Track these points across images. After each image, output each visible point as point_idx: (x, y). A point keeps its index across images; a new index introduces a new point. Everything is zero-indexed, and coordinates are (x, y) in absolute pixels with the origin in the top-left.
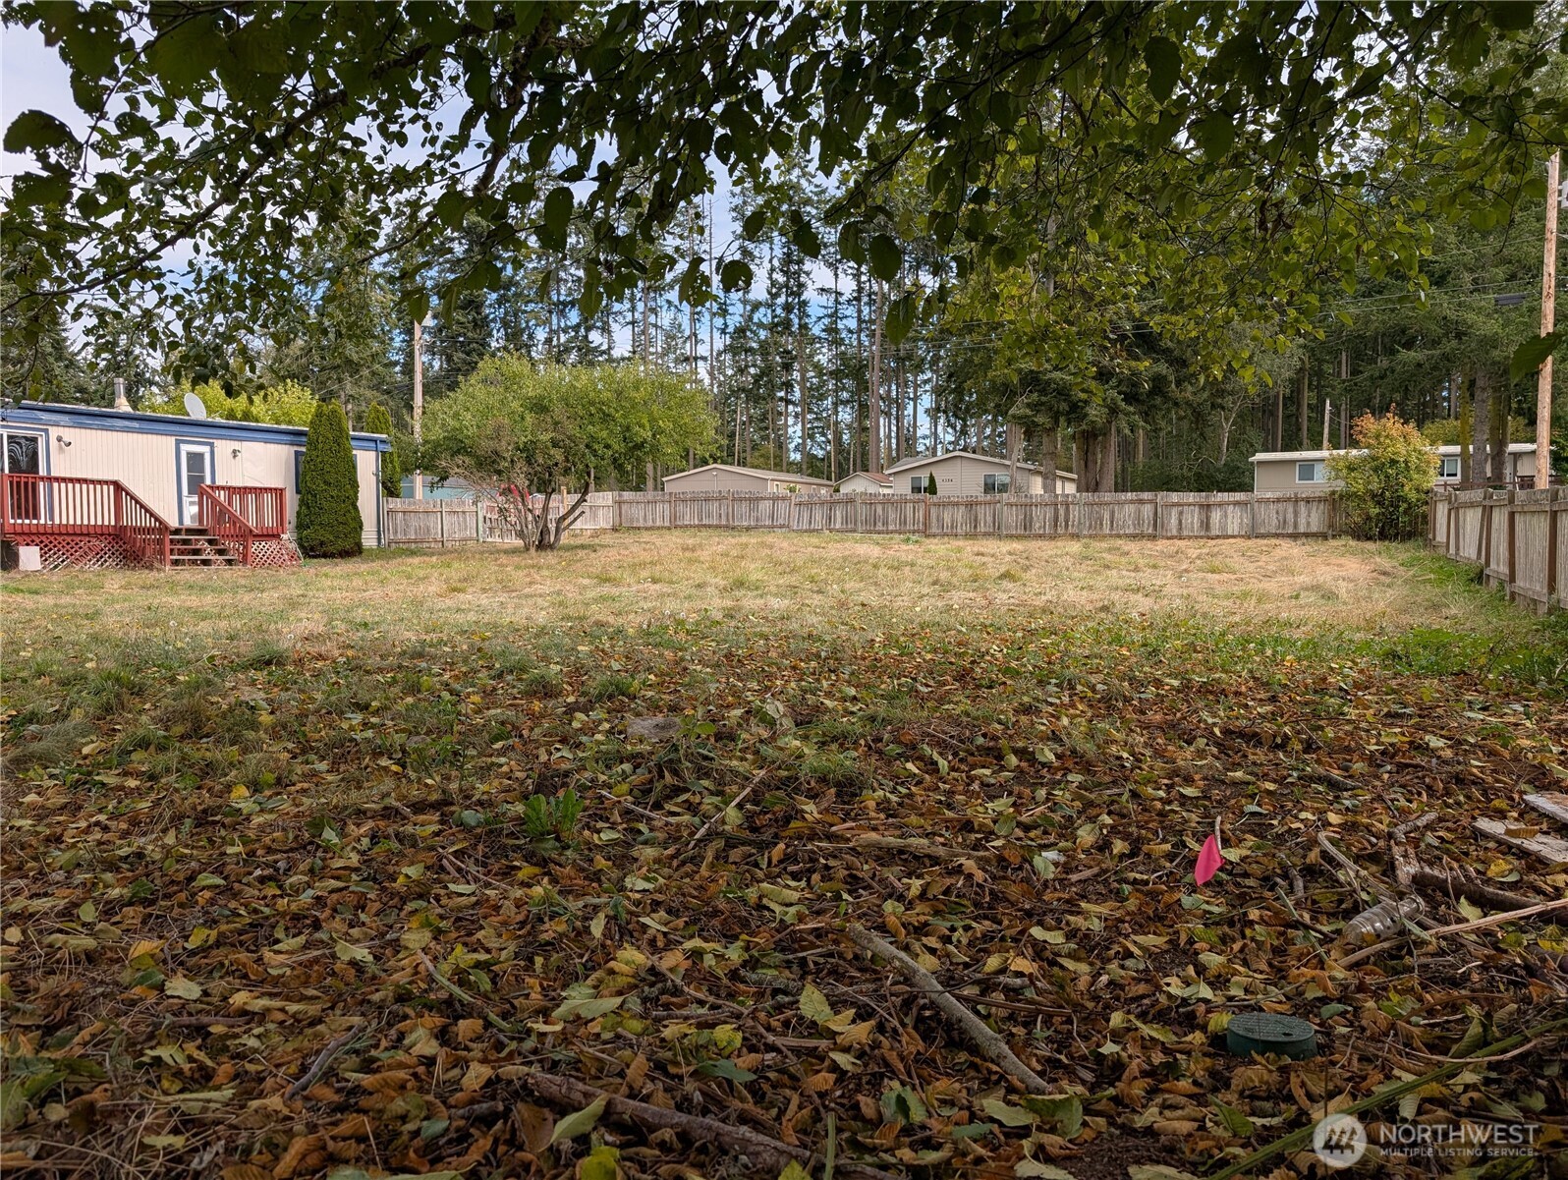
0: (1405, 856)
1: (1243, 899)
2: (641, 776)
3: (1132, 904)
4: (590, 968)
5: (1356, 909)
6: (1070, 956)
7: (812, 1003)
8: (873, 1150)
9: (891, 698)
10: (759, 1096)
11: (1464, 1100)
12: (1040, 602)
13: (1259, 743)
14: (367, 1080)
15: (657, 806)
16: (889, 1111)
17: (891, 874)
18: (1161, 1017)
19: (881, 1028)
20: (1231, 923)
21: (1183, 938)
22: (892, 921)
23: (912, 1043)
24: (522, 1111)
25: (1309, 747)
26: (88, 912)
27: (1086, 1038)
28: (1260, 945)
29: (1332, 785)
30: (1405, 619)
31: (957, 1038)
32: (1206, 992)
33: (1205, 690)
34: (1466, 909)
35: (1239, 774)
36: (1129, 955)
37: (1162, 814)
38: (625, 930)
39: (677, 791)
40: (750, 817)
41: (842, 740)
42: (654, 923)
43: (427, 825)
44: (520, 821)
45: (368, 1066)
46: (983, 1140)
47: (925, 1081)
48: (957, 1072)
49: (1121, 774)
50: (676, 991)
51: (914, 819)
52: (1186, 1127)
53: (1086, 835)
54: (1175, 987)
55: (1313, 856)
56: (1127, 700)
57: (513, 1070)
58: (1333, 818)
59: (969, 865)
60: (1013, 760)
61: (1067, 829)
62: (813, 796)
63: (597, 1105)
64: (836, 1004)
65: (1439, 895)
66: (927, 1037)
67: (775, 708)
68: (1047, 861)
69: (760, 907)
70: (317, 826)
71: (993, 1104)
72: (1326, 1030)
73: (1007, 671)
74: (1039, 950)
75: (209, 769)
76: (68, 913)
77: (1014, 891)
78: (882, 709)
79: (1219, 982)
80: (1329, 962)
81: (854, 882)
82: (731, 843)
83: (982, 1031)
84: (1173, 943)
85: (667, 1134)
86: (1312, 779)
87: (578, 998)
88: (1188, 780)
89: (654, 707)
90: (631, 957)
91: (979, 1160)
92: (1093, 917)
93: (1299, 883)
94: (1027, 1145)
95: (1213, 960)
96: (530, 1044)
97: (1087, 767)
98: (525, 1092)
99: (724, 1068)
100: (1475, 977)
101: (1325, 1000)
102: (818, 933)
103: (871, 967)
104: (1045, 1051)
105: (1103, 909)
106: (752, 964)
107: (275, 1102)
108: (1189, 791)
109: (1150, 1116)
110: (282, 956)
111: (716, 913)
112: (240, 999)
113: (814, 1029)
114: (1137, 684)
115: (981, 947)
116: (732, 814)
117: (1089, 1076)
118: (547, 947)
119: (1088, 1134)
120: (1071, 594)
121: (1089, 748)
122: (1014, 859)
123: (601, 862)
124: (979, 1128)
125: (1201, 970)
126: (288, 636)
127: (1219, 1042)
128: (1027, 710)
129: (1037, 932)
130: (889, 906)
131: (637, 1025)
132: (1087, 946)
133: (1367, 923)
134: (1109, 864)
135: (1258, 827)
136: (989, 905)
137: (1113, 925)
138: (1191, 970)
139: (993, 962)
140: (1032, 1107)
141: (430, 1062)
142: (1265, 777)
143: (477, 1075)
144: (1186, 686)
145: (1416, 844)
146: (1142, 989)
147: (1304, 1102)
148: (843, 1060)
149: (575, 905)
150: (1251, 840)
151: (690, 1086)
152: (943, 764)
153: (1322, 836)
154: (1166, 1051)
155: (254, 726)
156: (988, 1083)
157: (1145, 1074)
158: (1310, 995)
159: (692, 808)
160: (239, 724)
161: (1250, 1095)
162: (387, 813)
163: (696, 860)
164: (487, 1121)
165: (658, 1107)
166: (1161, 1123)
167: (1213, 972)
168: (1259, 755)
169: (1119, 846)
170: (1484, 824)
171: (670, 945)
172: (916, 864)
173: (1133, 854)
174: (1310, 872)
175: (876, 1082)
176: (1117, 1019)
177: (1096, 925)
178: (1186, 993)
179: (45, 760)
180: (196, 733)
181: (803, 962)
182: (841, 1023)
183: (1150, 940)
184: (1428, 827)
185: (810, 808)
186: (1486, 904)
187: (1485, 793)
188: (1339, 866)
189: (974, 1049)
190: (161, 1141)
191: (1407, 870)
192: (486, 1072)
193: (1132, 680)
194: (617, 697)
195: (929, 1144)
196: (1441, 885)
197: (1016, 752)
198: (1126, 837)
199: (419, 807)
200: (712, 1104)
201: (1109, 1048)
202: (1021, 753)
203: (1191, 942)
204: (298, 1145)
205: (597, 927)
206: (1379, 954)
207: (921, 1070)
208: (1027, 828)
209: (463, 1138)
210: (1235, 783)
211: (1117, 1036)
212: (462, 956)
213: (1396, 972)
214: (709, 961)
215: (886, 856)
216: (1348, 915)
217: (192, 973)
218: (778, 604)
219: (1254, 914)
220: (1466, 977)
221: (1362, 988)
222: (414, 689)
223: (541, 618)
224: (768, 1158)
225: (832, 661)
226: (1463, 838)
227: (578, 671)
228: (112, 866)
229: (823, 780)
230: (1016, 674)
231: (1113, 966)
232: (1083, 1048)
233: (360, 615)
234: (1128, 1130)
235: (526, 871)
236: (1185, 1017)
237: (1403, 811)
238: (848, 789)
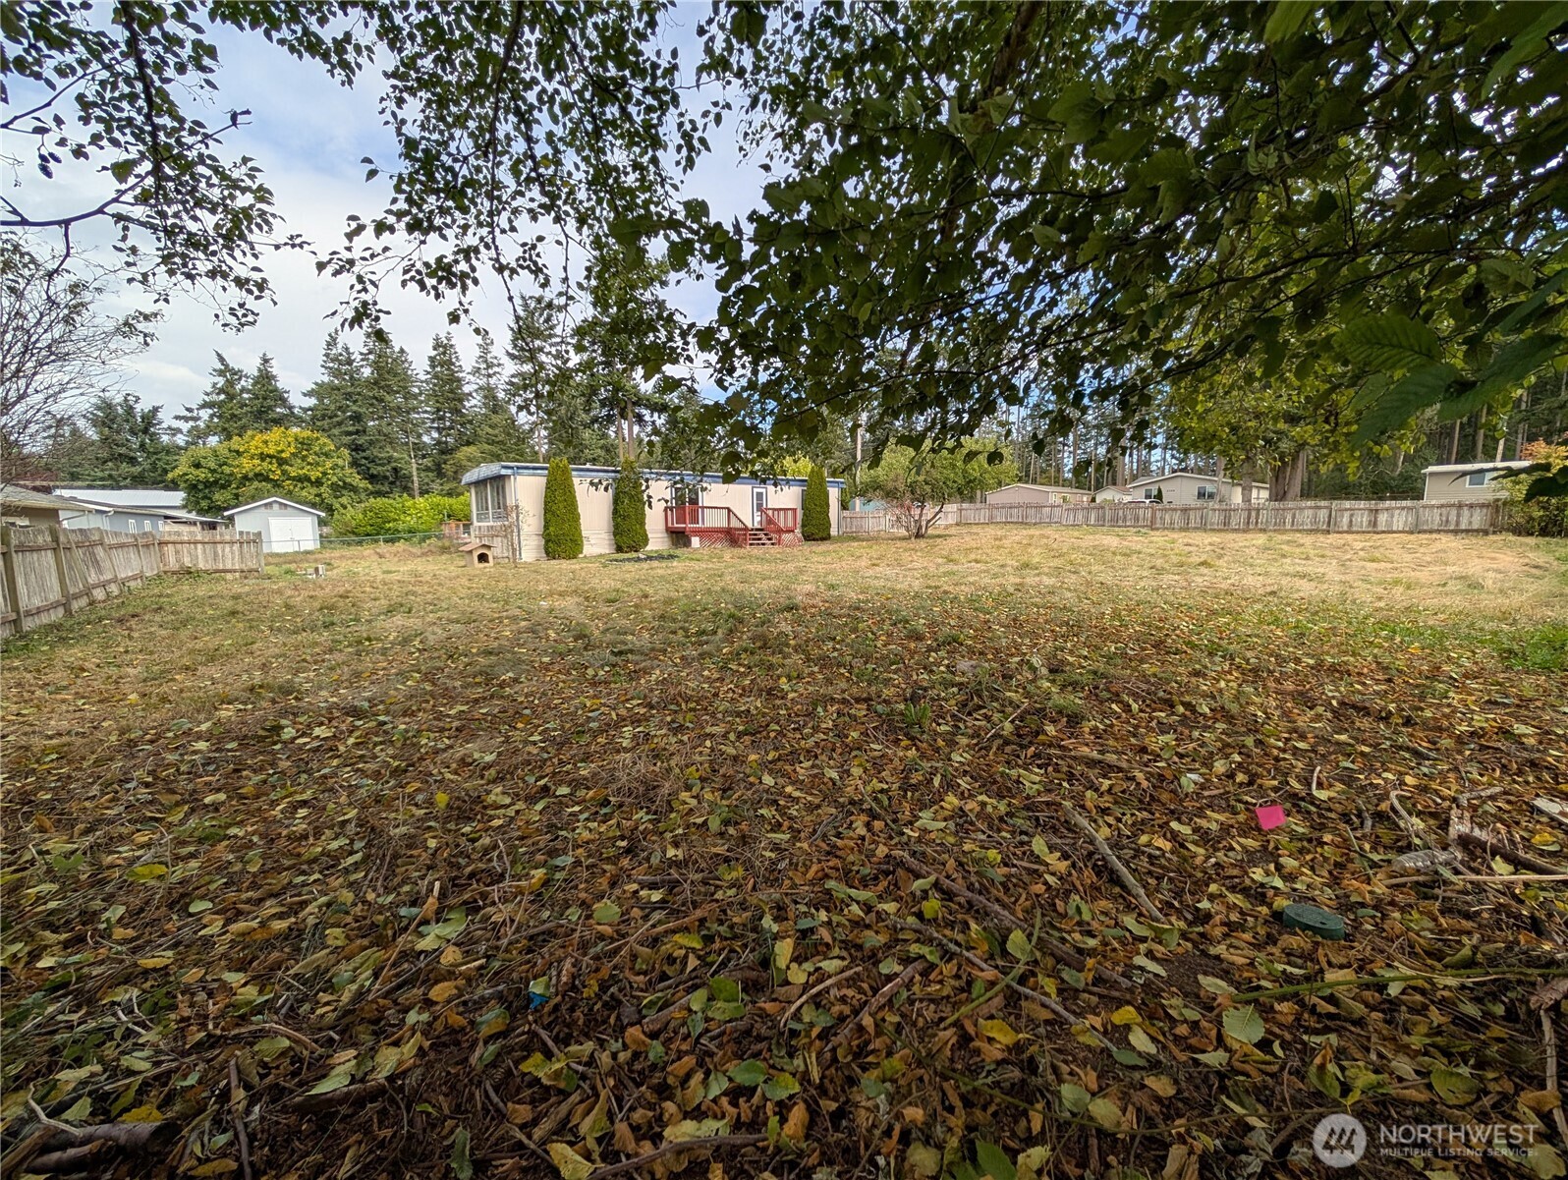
0: (1461, 818)
1: (1322, 827)
2: (959, 698)
3: (1241, 818)
4: (933, 803)
5: (1409, 847)
6: (1195, 843)
7: (1039, 845)
8: (1060, 930)
9: (1110, 658)
10: (1007, 890)
11: (1439, 994)
12: (1225, 585)
13: (1368, 714)
14: (840, 843)
15: (970, 714)
16: (1071, 912)
17: (1092, 774)
18: (1245, 891)
19: (1074, 865)
20: (1310, 841)
21: (1272, 845)
22: (1089, 804)
23: (1089, 876)
24: (900, 872)
25: (1408, 722)
26: (732, 736)
27: (1192, 894)
28: (1326, 859)
29: (1416, 753)
31: (1115, 879)
32: (1278, 883)
33: (1333, 669)
34: (1500, 865)
35: (1343, 737)
36: (1232, 849)
37: (1277, 759)
38: (950, 785)
39: (981, 707)
40: (1018, 728)
41: (1075, 685)
42: (964, 783)
43: (860, 711)
44: (901, 714)
45: (838, 835)
46: (1122, 941)
47: (1094, 899)
48: (1115, 899)
49: (1254, 728)
50: (972, 823)
51: (1111, 742)
52: (1240, 961)
53: (1220, 766)
54: (1258, 874)
55: (1384, 806)
56: (1271, 672)
57: (896, 853)
58: (1409, 780)
59: (1140, 776)
60: (1181, 709)
61: (1208, 762)
62: (1053, 721)
63: (932, 878)
64: (1052, 848)
65: (1478, 852)
66: (1098, 874)
67: (1036, 661)
68: (1190, 780)
69: (1018, 782)
70: (815, 705)
71: (1129, 921)
72: (1357, 925)
73: (1188, 643)
74: (1174, 836)
75: (771, 667)
76: (725, 736)
77: (1165, 797)
78: (1101, 666)
79: (1290, 878)
80: (1374, 880)
81: (1070, 777)
82: (1007, 743)
83: (1130, 879)
84: (1265, 848)
85: (962, 900)
86: (1401, 748)
87: (926, 818)
88: (1303, 737)
89: (971, 651)
90: (951, 800)
91: (1114, 950)
92: (1214, 820)
93: (1369, 823)
94: (1143, 947)
95: (1290, 863)
96: (904, 839)
97: (1229, 718)
98: (901, 864)
99: (991, 872)
100: (1485, 915)
101: (1363, 905)
102: (1048, 804)
103: (1072, 828)
104: (1167, 896)
105: (1221, 817)
106: (1010, 814)
107: (805, 846)
108: (1301, 745)
109: (1220, 949)
110: (803, 770)
111: (995, 782)
112: (789, 789)
113: (1038, 860)
114: (1281, 661)
115: (1139, 827)
116: (1008, 727)
117: (1190, 917)
118: (915, 788)
119: (1180, 950)
120: (1249, 581)
121: (1234, 708)
122: (1168, 774)
123: (941, 743)
124: (1118, 932)
125: (1279, 868)
126: (803, 589)
127: (1278, 916)
128: (1197, 674)
129: (1174, 825)
130: (1089, 794)
131: (952, 840)
132: (1204, 837)
133: (1408, 861)
134: (1231, 789)
135: (1348, 779)
136: (1147, 802)
137: (1225, 829)
138: (1272, 867)
139: (1144, 839)
140: (1151, 927)
141: (863, 838)
142: (1364, 742)
143: (882, 851)
144: (1319, 666)
145: (1475, 808)
146: (1235, 872)
147: (1325, 965)
148: (1050, 879)
149: (926, 765)
150: (1340, 786)
151: (974, 878)
152: (1135, 707)
153: (1393, 794)
154: (1242, 913)
155: (788, 645)
156: (1129, 908)
157: (1223, 924)
158: (1354, 898)
159: (987, 718)
160: (779, 645)
161: (1289, 953)
162: (844, 701)
163: (987, 749)
164: (887, 873)
165: (958, 886)
166: (1225, 955)
167: (1285, 871)
168: (1365, 723)
169: (1241, 777)
170: (1541, 803)
171: (971, 796)
172: (1107, 769)
173: (1251, 783)
174: (1379, 816)
175: (1067, 894)
176: (1213, 888)
177: (1214, 826)
178: (1265, 880)
179: (710, 655)
180: (764, 647)
181: (1037, 819)
182: (1052, 859)
183: (1249, 842)
184: (1493, 798)
185: (1050, 729)
186: (1519, 865)
187: (1555, 779)
188: (1400, 817)
189: (1124, 887)
190: (768, 854)
191: (1459, 827)
192: (886, 850)
193: (1277, 656)
194: (952, 643)
195: (1091, 934)
196: (1482, 845)
197: (1183, 704)
198: (1247, 772)
199: (858, 700)
200: (983, 891)
201: (1205, 905)
202: (1187, 705)
203: (1277, 848)
204: (815, 868)
205: (937, 781)
206: (1417, 883)
207: (1093, 893)
208: (1181, 756)
209: (876, 878)
210: (1338, 743)
211: (1212, 898)
212: (876, 785)
213: (1426, 897)
214: (989, 809)
215: (1092, 763)
216: (1401, 851)
217: (771, 772)
218: (1048, 581)
219: (1327, 838)
220: (1478, 913)
221: (1392, 903)
222: (855, 630)
223: (917, 585)
224: (1007, 923)
225: (1074, 628)
226: (1520, 811)
227: (932, 624)
228: (739, 714)
229: (1060, 712)
230: (1194, 647)
231: (1220, 854)
232: (1188, 898)
233: (831, 579)
234: (1204, 953)
235: (905, 743)
236: (1259, 894)
237: (1473, 782)
238: (1074, 720)
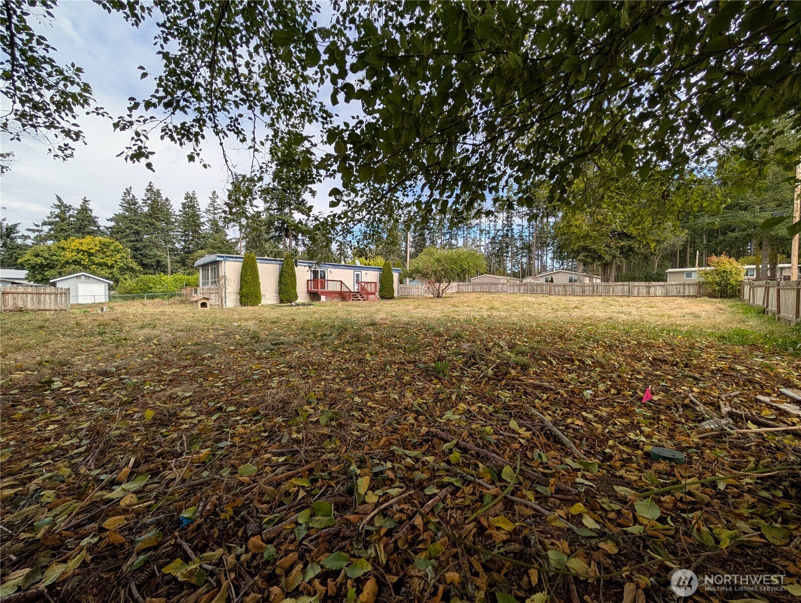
0: (725, 405)
1: (659, 412)
2: (464, 360)
3: (617, 409)
4: (452, 407)
5: (703, 420)
6: (595, 422)
7: (513, 424)
8: (531, 467)
9: (538, 342)
10: (498, 447)
11: (746, 487)
12: (587, 315)
13: (667, 363)
14: (399, 427)
15: (469, 367)
16: (536, 457)
17: (537, 392)
18: (627, 444)
19: (534, 434)
20: (654, 419)
21: (635, 422)
22: (537, 405)
23: (543, 440)
24: (435, 440)
25: (686, 366)
26: (337, 380)
27: (600, 447)
28: (665, 427)
29: (695, 379)
30: (729, 326)
31: (557, 440)
32: (643, 439)
33: (646, 345)
34: (750, 424)
35: (658, 373)
36: (616, 424)
37: (629, 383)
38: (461, 399)
39: (475, 364)
40: (495, 373)
41: (523, 353)
42: (469, 398)
43: (411, 367)
44: (434, 368)
45: (398, 423)
46: (566, 470)
47: (547, 451)
48: (558, 450)
49: (614, 369)
50: (475, 416)
51: (545, 377)
52: (634, 478)
53: (602, 387)
54: (632, 436)
55: (687, 401)
56: (617, 347)
57: (433, 429)
58: (695, 389)
59: (562, 392)
60: (577, 363)
61: (595, 384)
62: (514, 368)
63: (455, 442)
64: (520, 426)
65: (739, 419)
66: (548, 438)
67: (502, 343)
68: (588, 393)
69: (498, 397)
70: (385, 365)
71: (568, 461)
72: (690, 457)
73: (575, 336)
74: (585, 419)
75: (361, 349)
76: (333, 380)
77: (576, 401)
78: (535, 345)
79: (648, 436)
80: (692, 435)
81: (526, 394)
82: (490, 379)
83: (566, 440)
84: (632, 423)
85: (473, 452)
86: (687, 376)
87: (449, 414)
88: (639, 373)
89: (468, 341)
90: (462, 406)
91: (564, 475)
92: (604, 412)
93: (681, 410)
94: (579, 474)
95: (647, 430)
96: (437, 424)
97: (602, 366)
98: (436, 435)
99: (488, 438)
100: (753, 448)
101: (689, 448)
102: (515, 406)
103: (531, 417)
104: (586, 448)
105: (607, 410)
106: (496, 412)
107: (378, 428)
108: (639, 377)
109: (622, 472)
110: (378, 395)
111: (486, 397)
112: (369, 404)
113: (513, 431)
114: (621, 342)
115: (566, 416)
116: (490, 372)
117: (601, 458)
118: (441, 401)
119: (600, 474)
120: (598, 314)
121: (604, 361)
122: (577, 391)
123: (454, 380)
124: (563, 466)
125: (642, 432)
126: (379, 317)
127: (647, 455)
128: (582, 348)
129: (584, 414)
130: (536, 401)
131: (465, 424)
132: (601, 419)
133: (706, 425)
134: (609, 396)
135: (666, 390)
136: (569, 404)
137: (611, 415)
138: (638, 432)
139: (569, 421)
140: (581, 463)
141: (413, 425)
142: (669, 374)
143: (424, 430)
144: (639, 344)
145: (730, 402)
146: (620, 435)
147: (680, 478)
148: (522, 441)
149: (448, 391)
150: (662, 394)
151: (479, 441)
152: (554, 362)
153: (690, 395)
154: (628, 454)
155: (371, 340)
156: (567, 454)
157: (620, 460)
158: (684, 445)
159: (479, 369)
160: (367, 339)
161: (659, 473)
162: (401, 363)
163: (480, 383)
164: (427, 441)
165: (470, 445)
166: (625, 475)
167: (646, 433)
168: (667, 367)
169: (613, 391)
170: (760, 397)
171: (473, 404)
172: (545, 390)
173: (618, 394)
174: (685, 406)
175: (532, 449)
176: (611, 442)
177: (604, 414)
178: (636, 438)
179: (328, 345)
180: (358, 341)
181: (510, 413)
182: (522, 431)
183: (623, 421)
184: (736, 396)
185: (513, 372)
186: (760, 424)
187: (761, 387)
188: (697, 405)
189: (563, 444)
190: (355, 433)
191: (725, 409)
192: (427, 429)
193: (619, 341)
194: (458, 337)
195: (547, 468)
196: (740, 416)
197: (578, 360)
198: (615, 388)
199: (409, 362)
200: (484, 446)
201: (608, 450)
202: (580, 361)
203: (638, 423)
204: (384, 439)
205: (454, 397)
206: (712, 436)
207: (546, 448)
208: (581, 383)
209: (421, 444)
210: (656, 375)
211: (610, 447)
212: (419, 400)
213: (719, 442)
214: (484, 409)
215: (536, 387)
216: (700, 422)
217: (359, 396)
218: (504, 314)
219: (662, 417)
220: (749, 448)
221: (704, 445)
222: (407, 333)
223: (438, 316)
224: (501, 463)
225: (520, 331)
226: (751, 401)
227: (448, 330)
228: (342, 370)
229: (517, 364)
230: (579, 337)
231: (610, 427)
232: (599, 449)
233: (394, 314)
234: (614, 476)
235: (435, 381)
236: (635, 445)
237: (724, 390)
238: (524, 367)
